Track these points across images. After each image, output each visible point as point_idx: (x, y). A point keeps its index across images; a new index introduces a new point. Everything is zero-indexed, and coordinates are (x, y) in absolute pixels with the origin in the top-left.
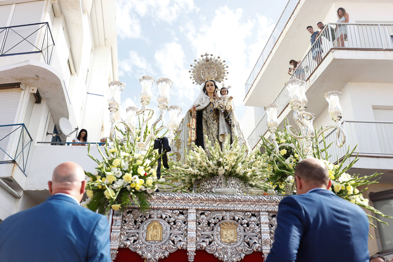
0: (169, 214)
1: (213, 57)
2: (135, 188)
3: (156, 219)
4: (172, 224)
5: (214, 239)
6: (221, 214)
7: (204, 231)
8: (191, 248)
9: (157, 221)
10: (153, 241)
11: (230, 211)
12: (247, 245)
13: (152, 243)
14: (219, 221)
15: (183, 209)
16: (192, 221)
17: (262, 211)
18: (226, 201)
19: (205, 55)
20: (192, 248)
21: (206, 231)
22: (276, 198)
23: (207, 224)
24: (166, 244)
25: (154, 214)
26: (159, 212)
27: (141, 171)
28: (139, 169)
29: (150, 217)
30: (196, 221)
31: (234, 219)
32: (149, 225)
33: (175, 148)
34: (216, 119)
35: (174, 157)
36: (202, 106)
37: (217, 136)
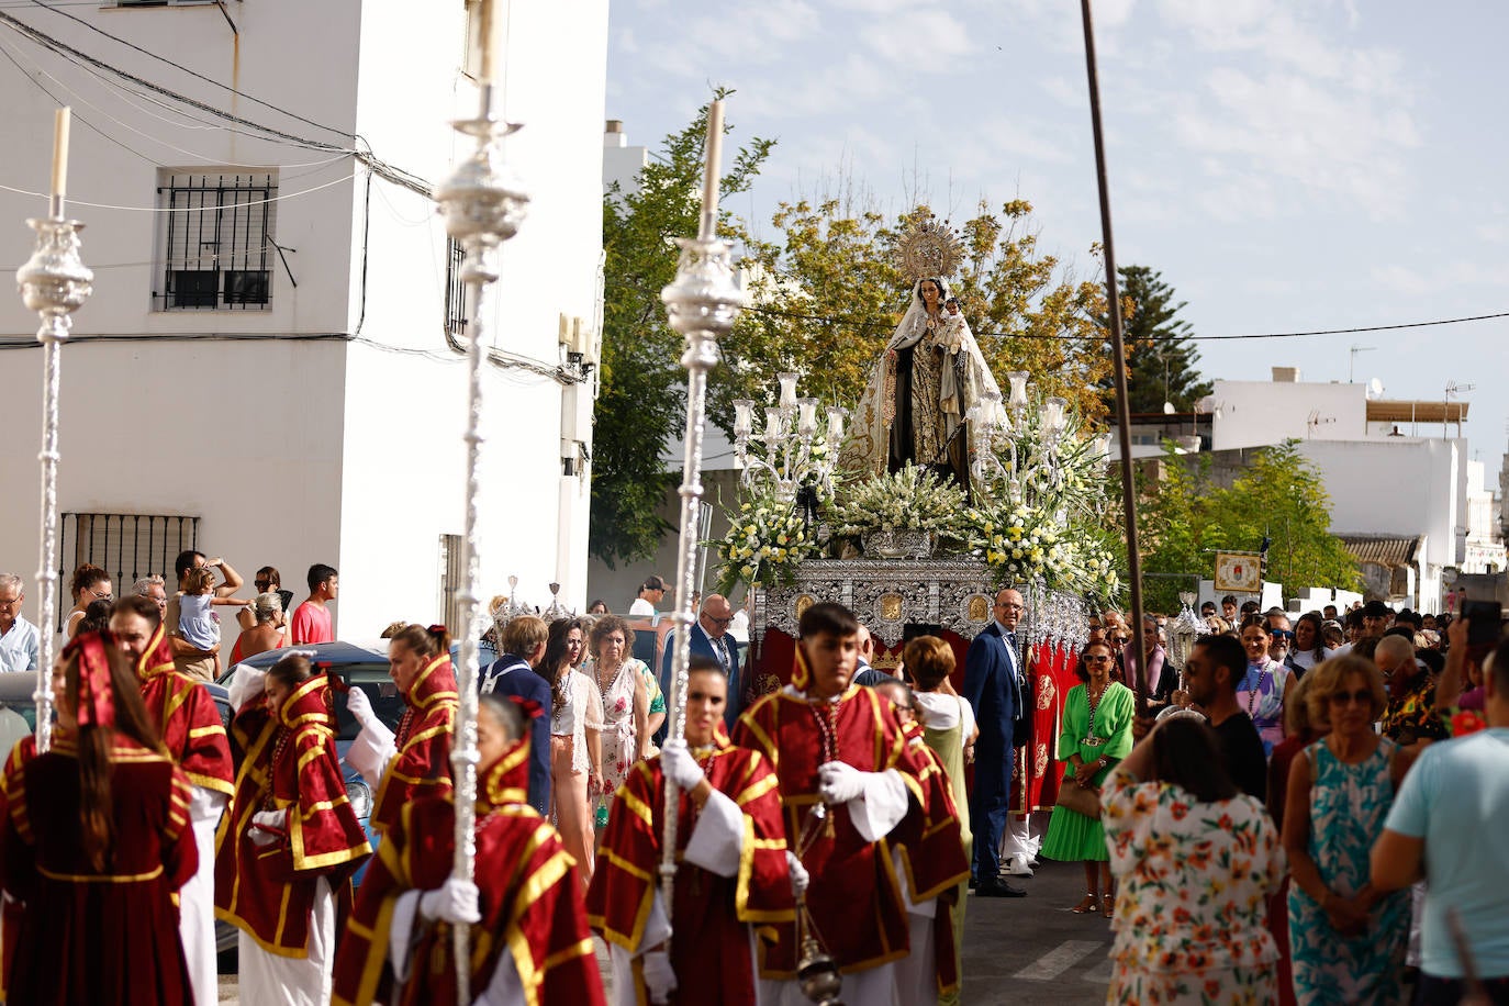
0: (820, 587)
1: (935, 221)
2: (776, 560)
6: (882, 586)
7: (862, 606)
9: (807, 595)
11: (894, 581)
14: (881, 594)
15: (837, 581)
16: (848, 595)
17: (932, 580)
21: (865, 606)
22: (950, 564)
23: (867, 597)
25: (803, 587)
26: (809, 584)
27: (782, 540)
28: (779, 537)
29: (799, 591)
30: (853, 595)
31: (898, 591)
32: (799, 600)
33: (866, 426)
34: (937, 366)
35: (863, 442)
36: (911, 340)
37: (937, 402)
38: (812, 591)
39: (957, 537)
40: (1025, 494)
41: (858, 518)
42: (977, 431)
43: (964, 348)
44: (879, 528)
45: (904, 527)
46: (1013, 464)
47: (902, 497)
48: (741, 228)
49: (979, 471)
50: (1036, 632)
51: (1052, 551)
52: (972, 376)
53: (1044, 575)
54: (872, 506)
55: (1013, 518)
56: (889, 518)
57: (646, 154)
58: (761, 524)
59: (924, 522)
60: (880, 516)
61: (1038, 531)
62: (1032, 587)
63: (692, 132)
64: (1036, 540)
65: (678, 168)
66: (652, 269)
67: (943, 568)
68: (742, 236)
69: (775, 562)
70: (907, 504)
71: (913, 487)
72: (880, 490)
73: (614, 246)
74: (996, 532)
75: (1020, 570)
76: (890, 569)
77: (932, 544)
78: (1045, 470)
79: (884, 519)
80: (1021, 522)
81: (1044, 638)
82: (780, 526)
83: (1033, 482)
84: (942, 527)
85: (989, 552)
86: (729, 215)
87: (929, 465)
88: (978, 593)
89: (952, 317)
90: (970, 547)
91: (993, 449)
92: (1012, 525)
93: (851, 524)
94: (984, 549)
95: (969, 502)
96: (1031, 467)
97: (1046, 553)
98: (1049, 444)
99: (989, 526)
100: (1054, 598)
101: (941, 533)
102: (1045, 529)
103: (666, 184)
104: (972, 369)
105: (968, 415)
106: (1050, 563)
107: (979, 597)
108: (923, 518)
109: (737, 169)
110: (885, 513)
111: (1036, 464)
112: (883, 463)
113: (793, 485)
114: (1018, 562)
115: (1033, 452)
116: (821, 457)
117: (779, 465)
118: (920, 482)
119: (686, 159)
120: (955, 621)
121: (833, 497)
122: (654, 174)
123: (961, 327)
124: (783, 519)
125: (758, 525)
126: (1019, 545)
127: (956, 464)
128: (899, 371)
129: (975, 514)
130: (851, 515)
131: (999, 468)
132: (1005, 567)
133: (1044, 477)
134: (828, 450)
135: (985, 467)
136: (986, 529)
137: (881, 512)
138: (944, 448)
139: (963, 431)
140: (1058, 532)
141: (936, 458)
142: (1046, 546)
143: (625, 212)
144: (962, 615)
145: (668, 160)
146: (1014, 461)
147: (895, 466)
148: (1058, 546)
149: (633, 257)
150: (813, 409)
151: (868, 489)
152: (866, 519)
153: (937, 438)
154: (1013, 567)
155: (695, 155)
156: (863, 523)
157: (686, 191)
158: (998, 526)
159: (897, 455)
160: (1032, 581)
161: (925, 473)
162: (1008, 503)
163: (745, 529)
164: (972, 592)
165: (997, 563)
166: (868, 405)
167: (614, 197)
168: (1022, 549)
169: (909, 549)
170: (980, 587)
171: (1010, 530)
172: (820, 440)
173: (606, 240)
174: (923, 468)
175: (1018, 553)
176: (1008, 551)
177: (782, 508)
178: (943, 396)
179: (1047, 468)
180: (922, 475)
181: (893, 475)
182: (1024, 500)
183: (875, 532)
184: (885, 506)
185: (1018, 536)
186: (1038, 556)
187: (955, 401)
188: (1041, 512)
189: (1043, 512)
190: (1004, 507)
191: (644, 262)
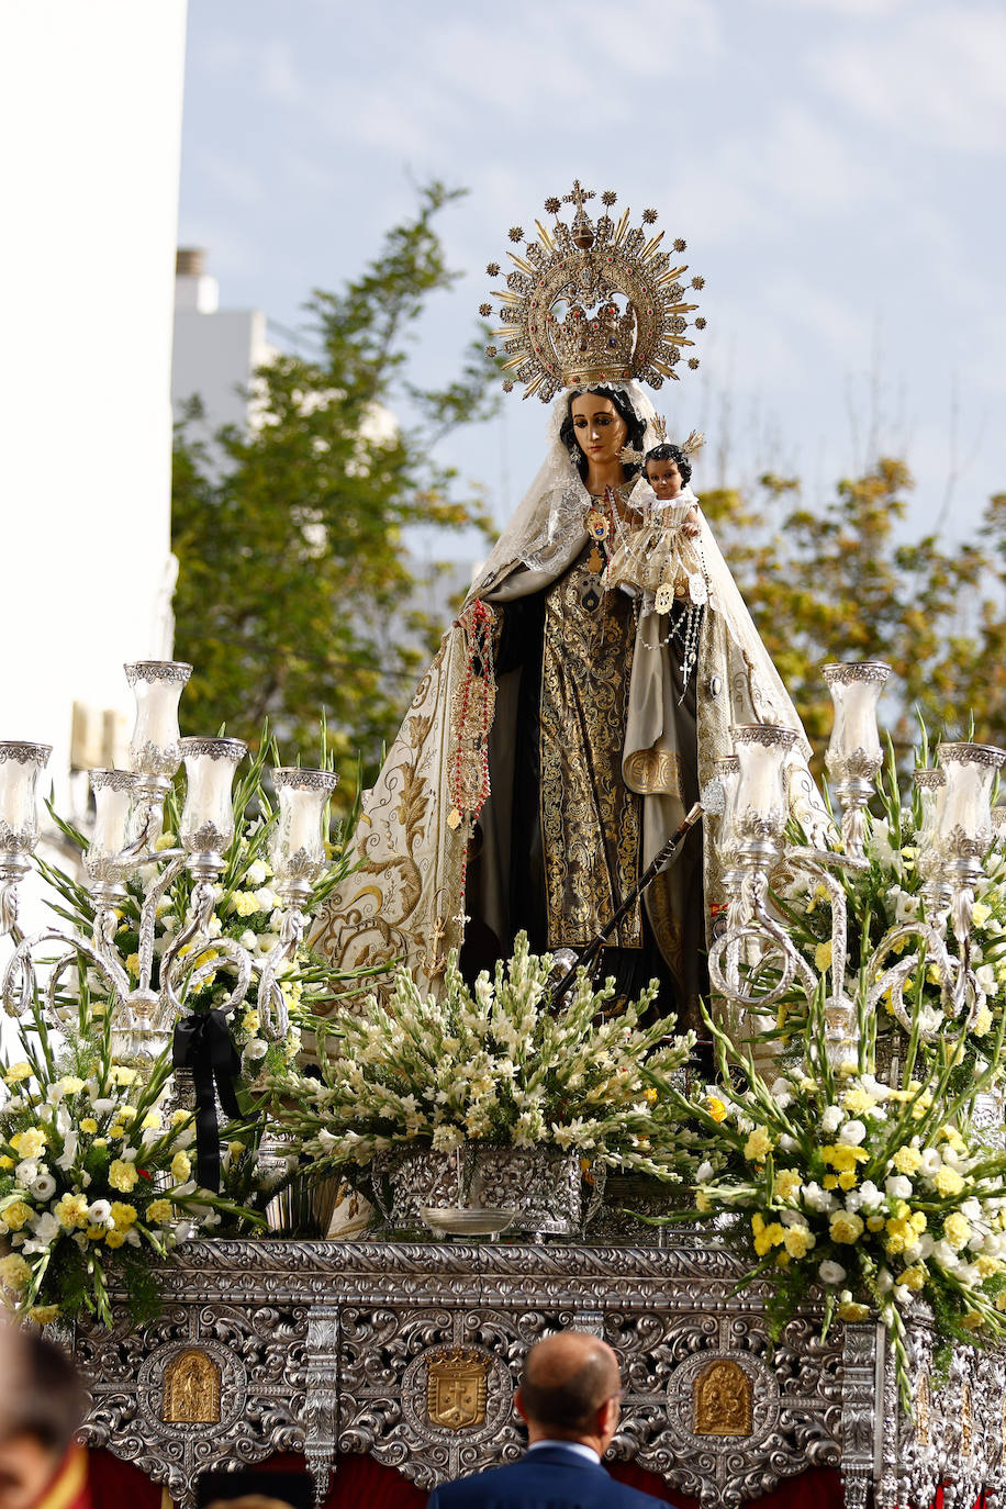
0: (240, 1324)
1: (615, 213)
2: (104, 1239)
3: (194, 1341)
4: (253, 1358)
5: (402, 1412)
6: (430, 1322)
7: (367, 1386)
8: (319, 1450)
9: (199, 1350)
10: (188, 1423)
11: (465, 1308)
12: (518, 1438)
13: (183, 1430)
14: (425, 1346)
15: (292, 1305)
16: (324, 1349)
17: (582, 1308)
18: (452, 1272)
19: (568, 199)
20: (322, 1447)
21: (376, 1386)
22: (638, 1256)
23: (381, 1357)
24: (232, 1433)
25: (187, 1322)
26: (205, 1314)
27: (123, 1178)
28: (115, 1166)
29: (174, 1336)
30: (339, 1351)
31: (477, 1338)
32: (174, 1364)
33: (400, 831)
34: (614, 650)
35: (392, 882)
36: (538, 573)
37: (615, 758)
38: (214, 1335)
39: (661, 1171)
40: (870, 1042)
41: (362, 1112)
42: (729, 844)
43: (698, 597)
44: (424, 1141)
45: (500, 1138)
46: (834, 951)
47: (498, 1050)
48: (479, 505)
49: (732, 969)
50: (901, 1474)
51: (955, 1223)
52: (721, 684)
53: (924, 1295)
54: (406, 1074)
55: (832, 1117)
56: (453, 1113)
57: (259, 331)
58: (63, 1127)
59: (559, 1131)
60: (426, 1107)
61: (910, 1158)
62: (891, 1334)
63: (370, 286)
64: (902, 1188)
65: (337, 368)
66: (278, 597)
67: (616, 1269)
68: (482, 524)
69: (101, 1243)
70: (508, 1068)
71: (531, 1018)
72: (428, 1025)
73: (194, 544)
74: (782, 1160)
75: (854, 1281)
76: (453, 1272)
77: (586, 1190)
78: (935, 970)
79: (438, 1114)
80: (856, 1131)
81: (927, 1492)
82: (120, 1132)
83: (897, 1006)
84: (616, 1141)
85: (757, 1220)
86: (451, 474)
87: (585, 953)
88: (723, 1351)
89: (661, 505)
90: (701, 1204)
91: (779, 905)
92: (830, 1139)
93: (339, 1129)
94: (745, 1209)
95: (705, 1065)
96: (891, 961)
97: (936, 1228)
98: (948, 888)
99: (759, 1144)
100: (960, 1365)
101: (615, 1159)
102: (930, 1152)
103: (310, 402)
104: (720, 661)
105: (708, 801)
106: (949, 1260)
107: (728, 1363)
108: (555, 1115)
109: (471, 371)
110: (443, 1097)
111: (909, 951)
112: (444, 942)
113: (164, 1004)
114: (847, 1255)
115: (900, 914)
116: (260, 923)
117: (127, 945)
118: (554, 1004)
119: (357, 348)
120: (652, 1435)
121: (295, 1045)
122: (281, 380)
123: (688, 534)
124: (130, 1111)
125: (51, 1130)
126: (852, 1200)
127: (669, 949)
128: (503, 667)
129: (719, 1103)
130: (338, 1102)
131: (792, 961)
132: (806, 1270)
133: (932, 991)
134: (279, 901)
135: (756, 956)
136: (749, 1152)
137: (429, 1094)
138: (632, 899)
139: (691, 843)
140: (972, 1164)
141: (607, 932)
142: (934, 1206)
143: (217, 468)
144: (673, 1416)
145: (313, 352)
146: (839, 940)
147: (483, 951)
148: (971, 1207)
149: (233, 569)
150: (225, 771)
151: (392, 1025)
152: (385, 1112)
153: (613, 868)
154: (831, 1271)
155: (375, 338)
156: (375, 1126)
157: (354, 423)
158: (786, 1140)
159: (492, 919)
160: (890, 1314)
161: (572, 977)
162: (819, 1069)
163: (14, 1143)
164: (703, 1346)
165: (784, 1258)
166: (411, 770)
167: (195, 432)
168: (862, 1214)
169: (513, 1209)
170: (730, 1328)
171: (824, 1154)
172: (257, 871)
173: (176, 531)
174: (567, 960)
175: (846, 1225)
176: (817, 1221)
177: (126, 1076)
178: (631, 746)
179: (943, 966)
180: (561, 986)
181: (470, 979)
182: (870, 1063)
183: (411, 1155)
184: (441, 1074)
185: (850, 1173)
186: (910, 1237)
187: (666, 758)
188: (922, 1098)
189: (927, 1098)
190: (808, 1084)
191: (258, 582)
